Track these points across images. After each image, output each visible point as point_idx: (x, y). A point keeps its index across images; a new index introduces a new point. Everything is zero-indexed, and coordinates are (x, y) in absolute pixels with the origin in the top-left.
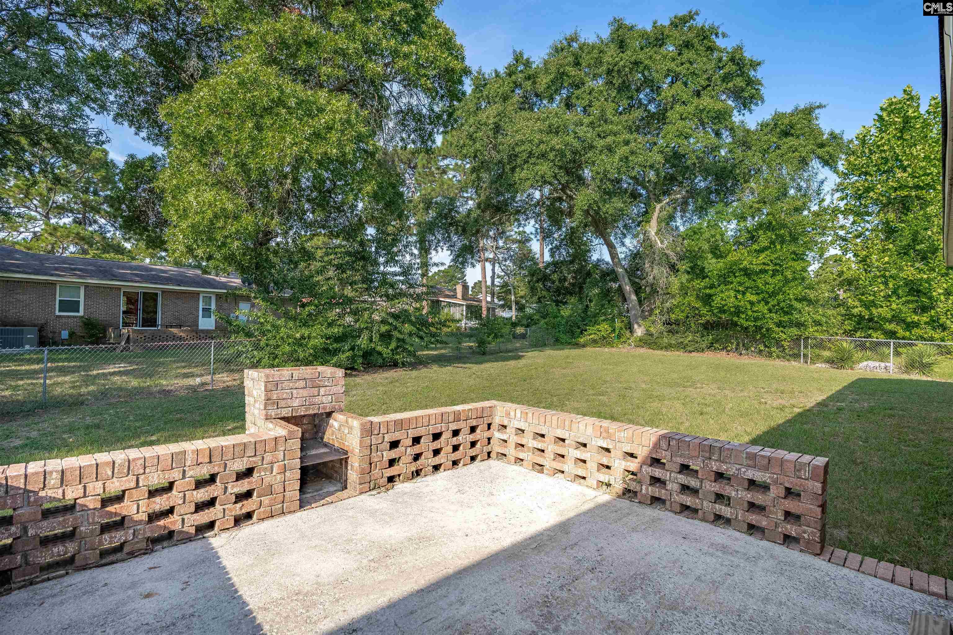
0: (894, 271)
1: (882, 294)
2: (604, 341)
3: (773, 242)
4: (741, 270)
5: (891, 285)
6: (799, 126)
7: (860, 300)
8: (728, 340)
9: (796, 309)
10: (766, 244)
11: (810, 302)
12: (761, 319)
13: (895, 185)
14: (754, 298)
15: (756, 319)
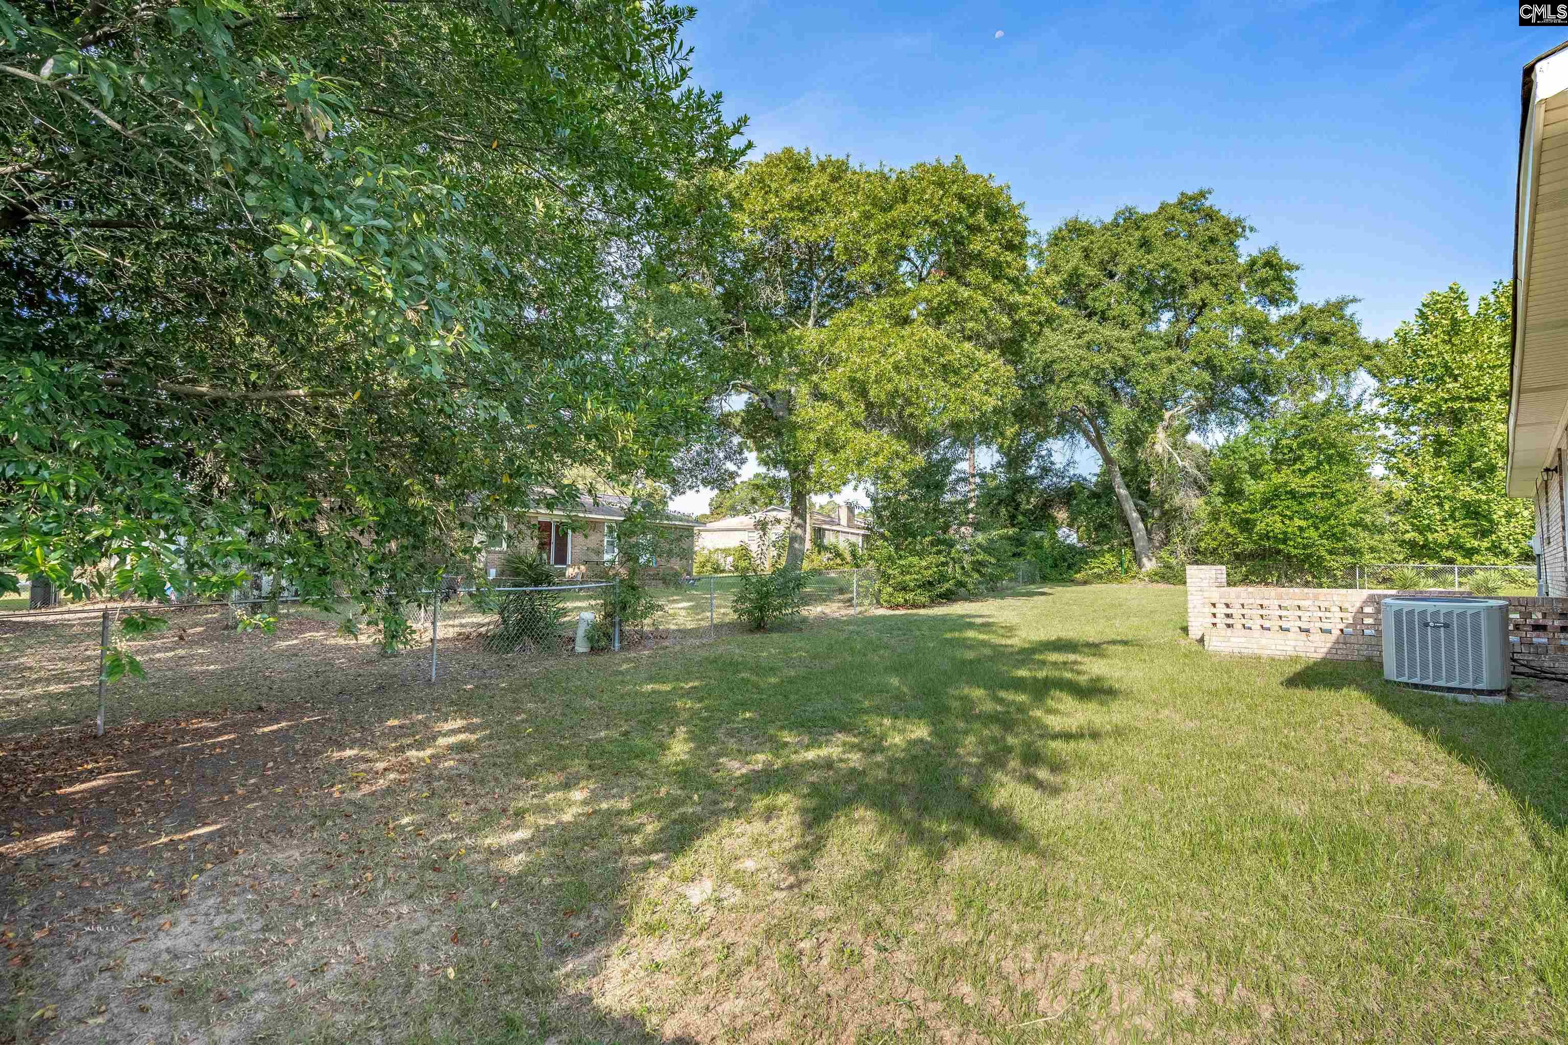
0: (1449, 492)
1: (1438, 517)
2: (1110, 576)
3: (1320, 463)
4: (1287, 493)
5: (1447, 507)
6: (1340, 334)
7: (1412, 524)
8: (1268, 570)
9: (1350, 535)
10: (1311, 463)
11: (1366, 527)
12: (1311, 547)
13: (1446, 396)
14: (1303, 523)
15: (1305, 547)
